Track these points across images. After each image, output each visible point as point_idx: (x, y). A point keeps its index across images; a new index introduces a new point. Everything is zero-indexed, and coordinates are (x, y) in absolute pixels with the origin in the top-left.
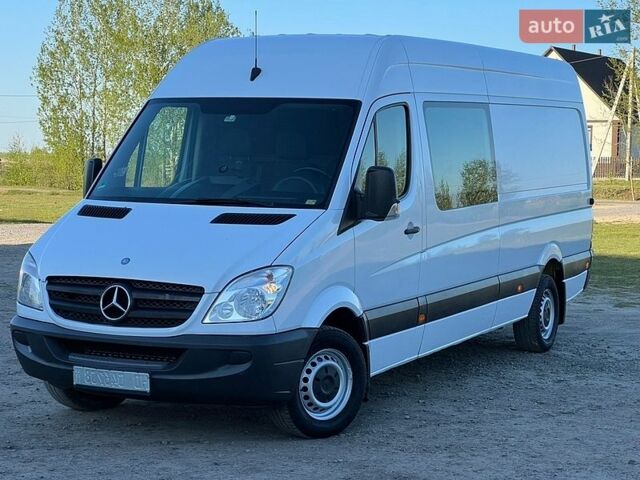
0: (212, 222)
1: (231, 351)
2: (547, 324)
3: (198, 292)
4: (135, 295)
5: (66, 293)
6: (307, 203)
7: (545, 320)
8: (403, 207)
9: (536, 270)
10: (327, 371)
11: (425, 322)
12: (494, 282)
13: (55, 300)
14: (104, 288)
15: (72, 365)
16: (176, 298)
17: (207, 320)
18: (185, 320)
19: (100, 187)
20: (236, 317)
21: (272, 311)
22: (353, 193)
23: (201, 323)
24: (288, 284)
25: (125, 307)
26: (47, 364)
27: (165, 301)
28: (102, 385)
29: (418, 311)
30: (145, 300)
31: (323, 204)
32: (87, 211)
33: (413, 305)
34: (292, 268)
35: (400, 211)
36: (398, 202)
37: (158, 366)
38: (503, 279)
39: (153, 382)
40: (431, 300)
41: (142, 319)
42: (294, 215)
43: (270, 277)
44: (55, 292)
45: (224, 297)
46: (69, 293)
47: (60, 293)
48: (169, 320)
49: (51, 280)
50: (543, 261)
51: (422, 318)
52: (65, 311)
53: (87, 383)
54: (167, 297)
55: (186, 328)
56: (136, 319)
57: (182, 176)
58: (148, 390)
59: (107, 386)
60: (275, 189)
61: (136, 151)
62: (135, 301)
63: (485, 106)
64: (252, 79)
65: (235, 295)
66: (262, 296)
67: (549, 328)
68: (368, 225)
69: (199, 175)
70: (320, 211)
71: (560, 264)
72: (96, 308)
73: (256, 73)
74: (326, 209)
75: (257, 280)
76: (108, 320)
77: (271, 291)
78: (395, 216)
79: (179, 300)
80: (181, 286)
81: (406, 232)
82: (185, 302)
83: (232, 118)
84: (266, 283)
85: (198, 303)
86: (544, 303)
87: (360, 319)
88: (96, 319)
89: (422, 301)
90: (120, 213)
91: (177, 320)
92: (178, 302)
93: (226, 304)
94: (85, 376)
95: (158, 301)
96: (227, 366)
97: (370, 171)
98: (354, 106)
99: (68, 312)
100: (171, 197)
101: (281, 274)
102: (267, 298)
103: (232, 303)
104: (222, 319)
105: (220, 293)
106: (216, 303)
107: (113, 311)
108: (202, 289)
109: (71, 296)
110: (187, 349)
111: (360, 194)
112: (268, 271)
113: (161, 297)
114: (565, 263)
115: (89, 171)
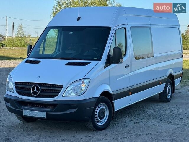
0: (65, 65)
1: (71, 105)
2: (169, 94)
3: (61, 87)
4: (42, 88)
5: (21, 87)
6: (94, 59)
7: (168, 92)
8: (124, 59)
9: (166, 77)
10: (102, 110)
11: (131, 94)
12: (153, 81)
13: (17, 89)
14: (32, 85)
15: (23, 109)
16: (54, 89)
17: (64, 96)
18: (57, 96)
19: (31, 54)
20: (73, 94)
21: (84, 92)
22: (109, 56)
23: (62, 96)
24: (89, 84)
25: (39, 92)
26: (15, 109)
27: (51, 90)
28: (32, 116)
29: (129, 91)
30: (45, 89)
31: (99, 59)
32: (28, 62)
33: (128, 89)
34: (90, 79)
35: (123, 61)
36: (123, 58)
37: (49, 110)
38: (156, 80)
39: (47, 115)
40: (133, 87)
41: (44, 95)
42: (91, 63)
43: (83, 82)
44: (17, 87)
45: (69, 89)
46: (22, 87)
47: (19, 87)
48: (52, 95)
49: (16, 83)
50: (168, 75)
51: (130, 93)
52: (20, 93)
53: (27, 115)
54: (52, 88)
55: (57, 98)
56: (42, 95)
57: (57, 50)
58: (46, 117)
59: (33, 116)
60: (85, 54)
61: (43, 43)
62: (42, 90)
63: (150, 28)
64: (78, 20)
65: (72, 88)
66: (81, 88)
67: (170, 95)
68: (113, 65)
69: (62, 50)
70: (99, 61)
71: (173, 75)
72: (30, 92)
73: (79, 19)
74: (101, 61)
75: (79, 83)
76: (33, 96)
77: (83, 86)
78: (122, 63)
79: (55, 89)
80: (56, 85)
81: (125, 67)
82: (57, 90)
83: (72, 33)
84: (82, 84)
85: (61, 90)
86: (168, 87)
87: (111, 94)
88: (30, 95)
89: (130, 88)
90: (37, 62)
91: (54, 95)
92: (55, 90)
93: (70, 90)
94: (26, 113)
95: (49, 90)
96: (70, 109)
97: (114, 49)
98: (109, 29)
99: (22, 93)
100: (53, 57)
101: (86, 81)
102: (82, 89)
103: (71, 90)
104: (68, 95)
105: (68, 87)
106: (66, 91)
107: (35, 93)
108: (62, 86)
109: (22, 88)
110: (57, 104)
111: (111, 56)
112: (83, 80)
113: (50, 88)
114: (174, 75)
115: (28, 49)
